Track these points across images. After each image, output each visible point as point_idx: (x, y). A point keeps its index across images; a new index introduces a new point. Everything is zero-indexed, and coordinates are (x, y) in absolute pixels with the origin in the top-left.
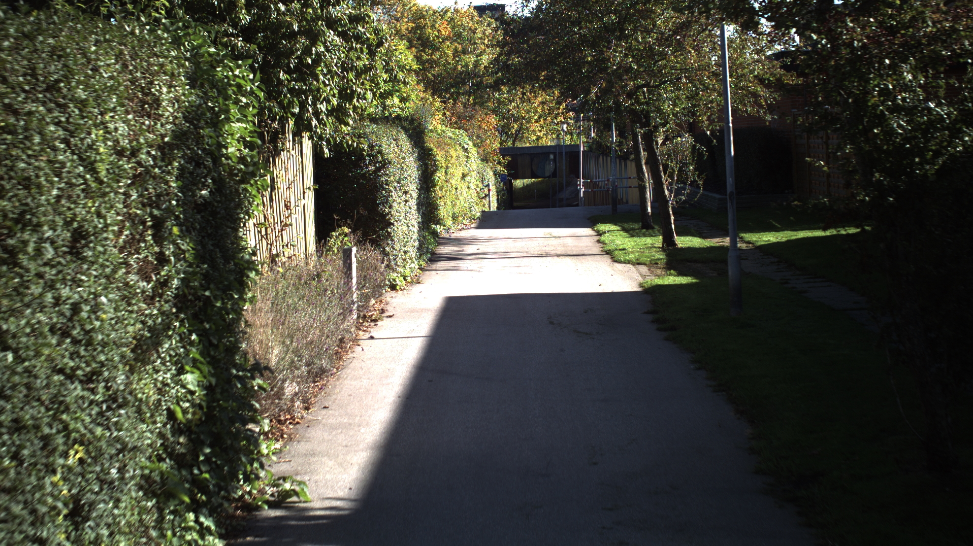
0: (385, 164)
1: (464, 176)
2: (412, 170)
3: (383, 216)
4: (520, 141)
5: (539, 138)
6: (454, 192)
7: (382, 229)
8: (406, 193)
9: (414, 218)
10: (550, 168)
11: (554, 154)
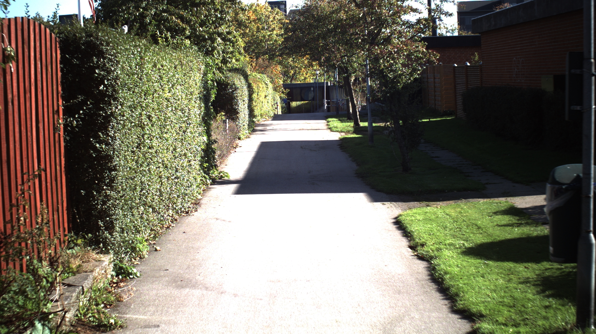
0: (236, 89)
1: (266, 96)
2: (246, 92)
3: (235, 110)
4: (295, 80)
5: (305, 78)
6: (261, 103)
7: (235, 115)
8: (244, 101)
9: (247, 112)
10: (311, 95)
11: (314, 87)
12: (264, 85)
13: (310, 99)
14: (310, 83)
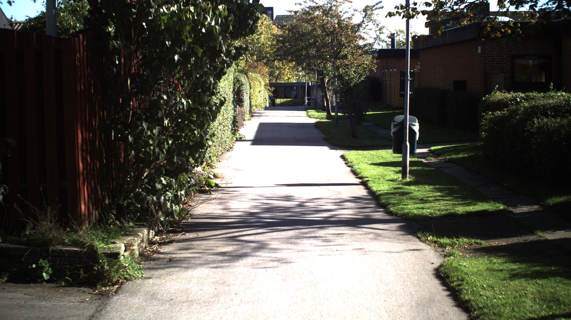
2: (248, 88)
4: (279, 80)
6: (256, 97)
9: (248, 102)
10: (294, 93)
11: (296, 86)
12: (259, 83)
13: (293, 97)
14: (293, 83)
